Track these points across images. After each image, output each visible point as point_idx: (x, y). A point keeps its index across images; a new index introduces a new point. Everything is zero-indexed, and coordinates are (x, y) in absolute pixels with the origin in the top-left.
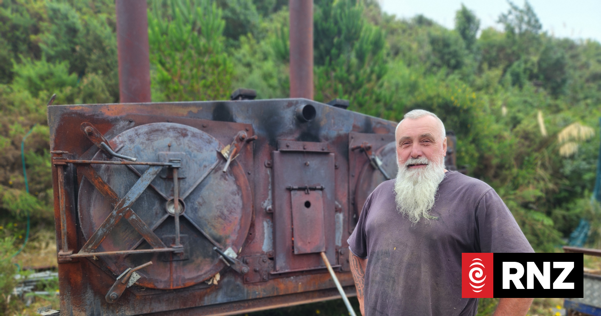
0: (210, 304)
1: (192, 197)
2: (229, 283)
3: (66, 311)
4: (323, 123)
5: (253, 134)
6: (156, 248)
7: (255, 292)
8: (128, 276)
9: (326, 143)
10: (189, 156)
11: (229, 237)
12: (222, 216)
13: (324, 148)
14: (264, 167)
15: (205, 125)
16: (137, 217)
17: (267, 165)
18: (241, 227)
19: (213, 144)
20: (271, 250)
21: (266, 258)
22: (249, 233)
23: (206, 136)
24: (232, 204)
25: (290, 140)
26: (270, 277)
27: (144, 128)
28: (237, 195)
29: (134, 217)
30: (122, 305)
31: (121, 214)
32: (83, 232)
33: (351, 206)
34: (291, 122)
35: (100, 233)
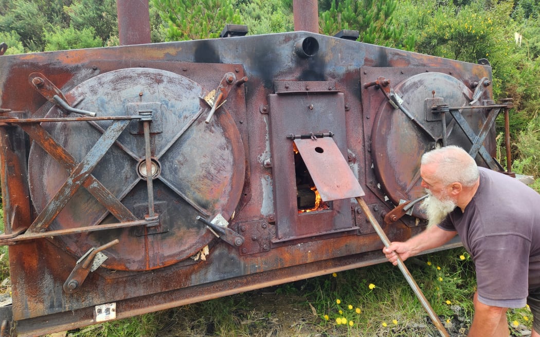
0: (198, 284)
1: (170, 155)
2: (221, 256)
3: (19, 303)
4: (327, 59)
5: (245, 75)
6: (124, 222)
7: (254, 266)
8: (90, 258)
9: (334, 81)
10: (166, 106)
11: (218, 200)
12: (208, 176)
13: (331, 87)
14: (260, 114)
15: (185, 68)
16: (99, 185)
17: (262, 112)
18: (232, 187)
19: (194, 90)
20: (271, 213)
21: (266, 224)
22: (242, 193)
23: (186, 81)
24: (220, 161)
25: (289, 80)
26: (272, 246)
27: (109, 76)
28: (226, 149)
29: (95, 185)
30: (89, 292)
31: (78, 182)
32: (35, 206)
33: (367, 154)
34: (290, 59)
35: (52, 207)
